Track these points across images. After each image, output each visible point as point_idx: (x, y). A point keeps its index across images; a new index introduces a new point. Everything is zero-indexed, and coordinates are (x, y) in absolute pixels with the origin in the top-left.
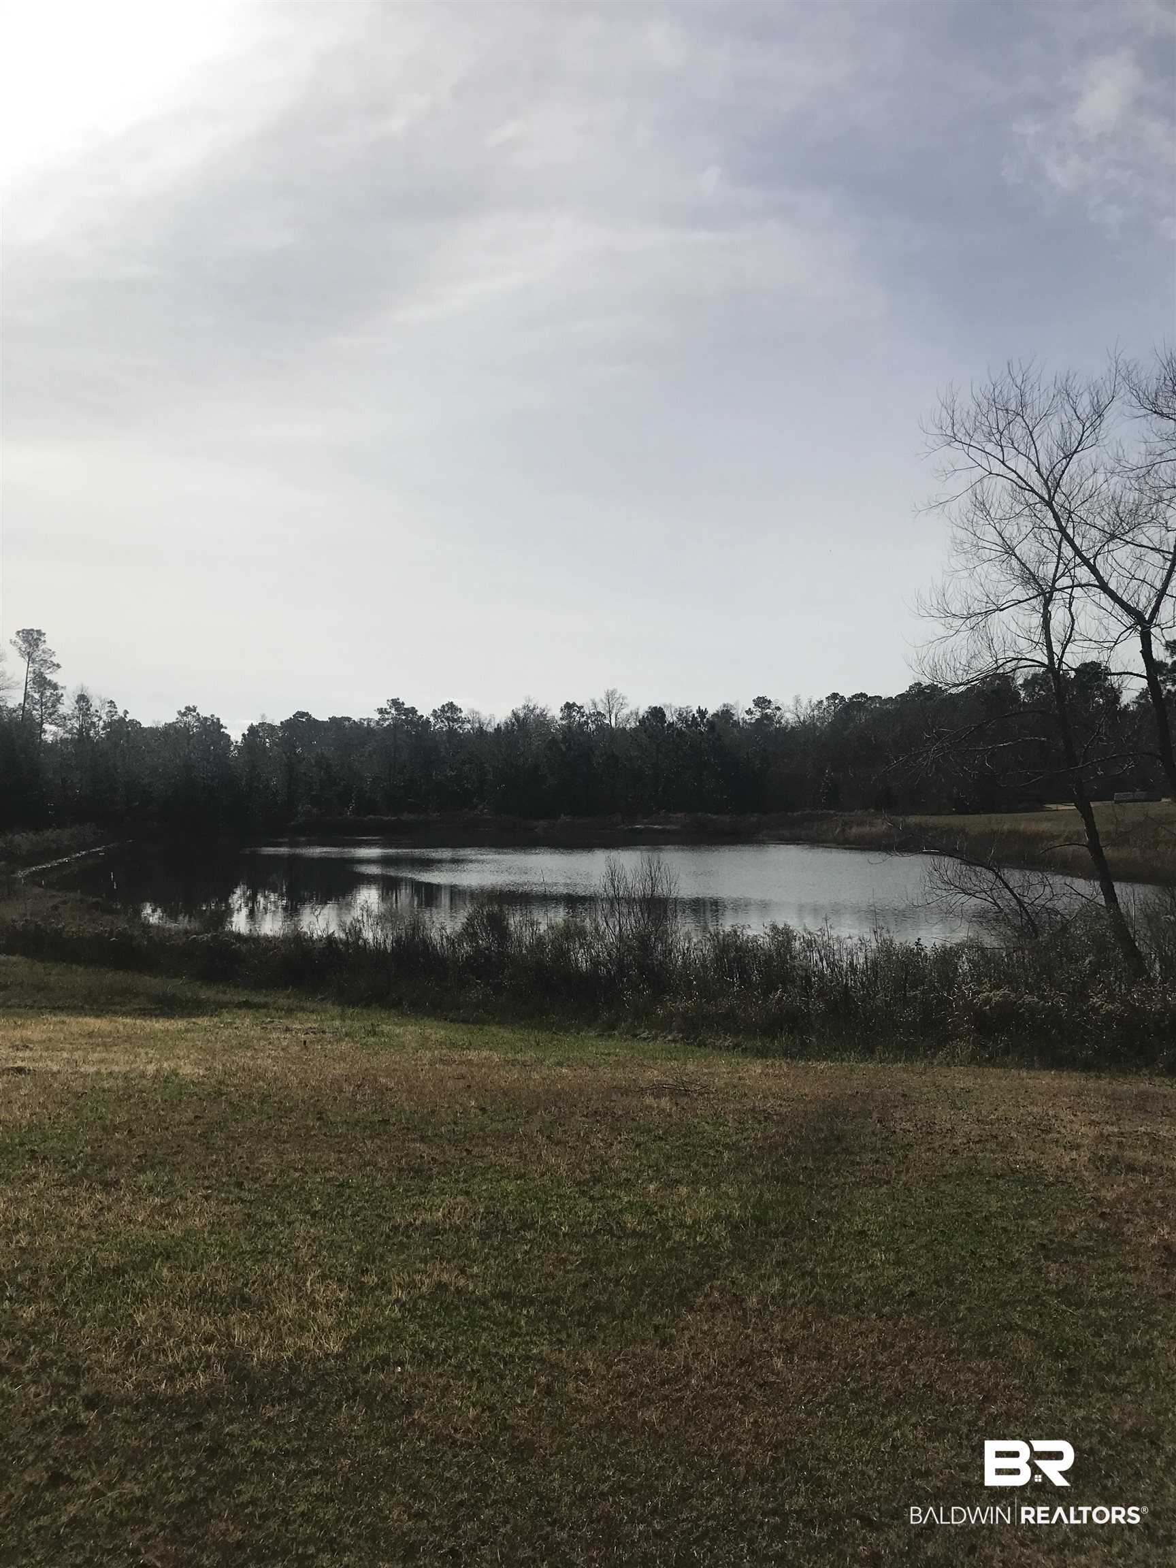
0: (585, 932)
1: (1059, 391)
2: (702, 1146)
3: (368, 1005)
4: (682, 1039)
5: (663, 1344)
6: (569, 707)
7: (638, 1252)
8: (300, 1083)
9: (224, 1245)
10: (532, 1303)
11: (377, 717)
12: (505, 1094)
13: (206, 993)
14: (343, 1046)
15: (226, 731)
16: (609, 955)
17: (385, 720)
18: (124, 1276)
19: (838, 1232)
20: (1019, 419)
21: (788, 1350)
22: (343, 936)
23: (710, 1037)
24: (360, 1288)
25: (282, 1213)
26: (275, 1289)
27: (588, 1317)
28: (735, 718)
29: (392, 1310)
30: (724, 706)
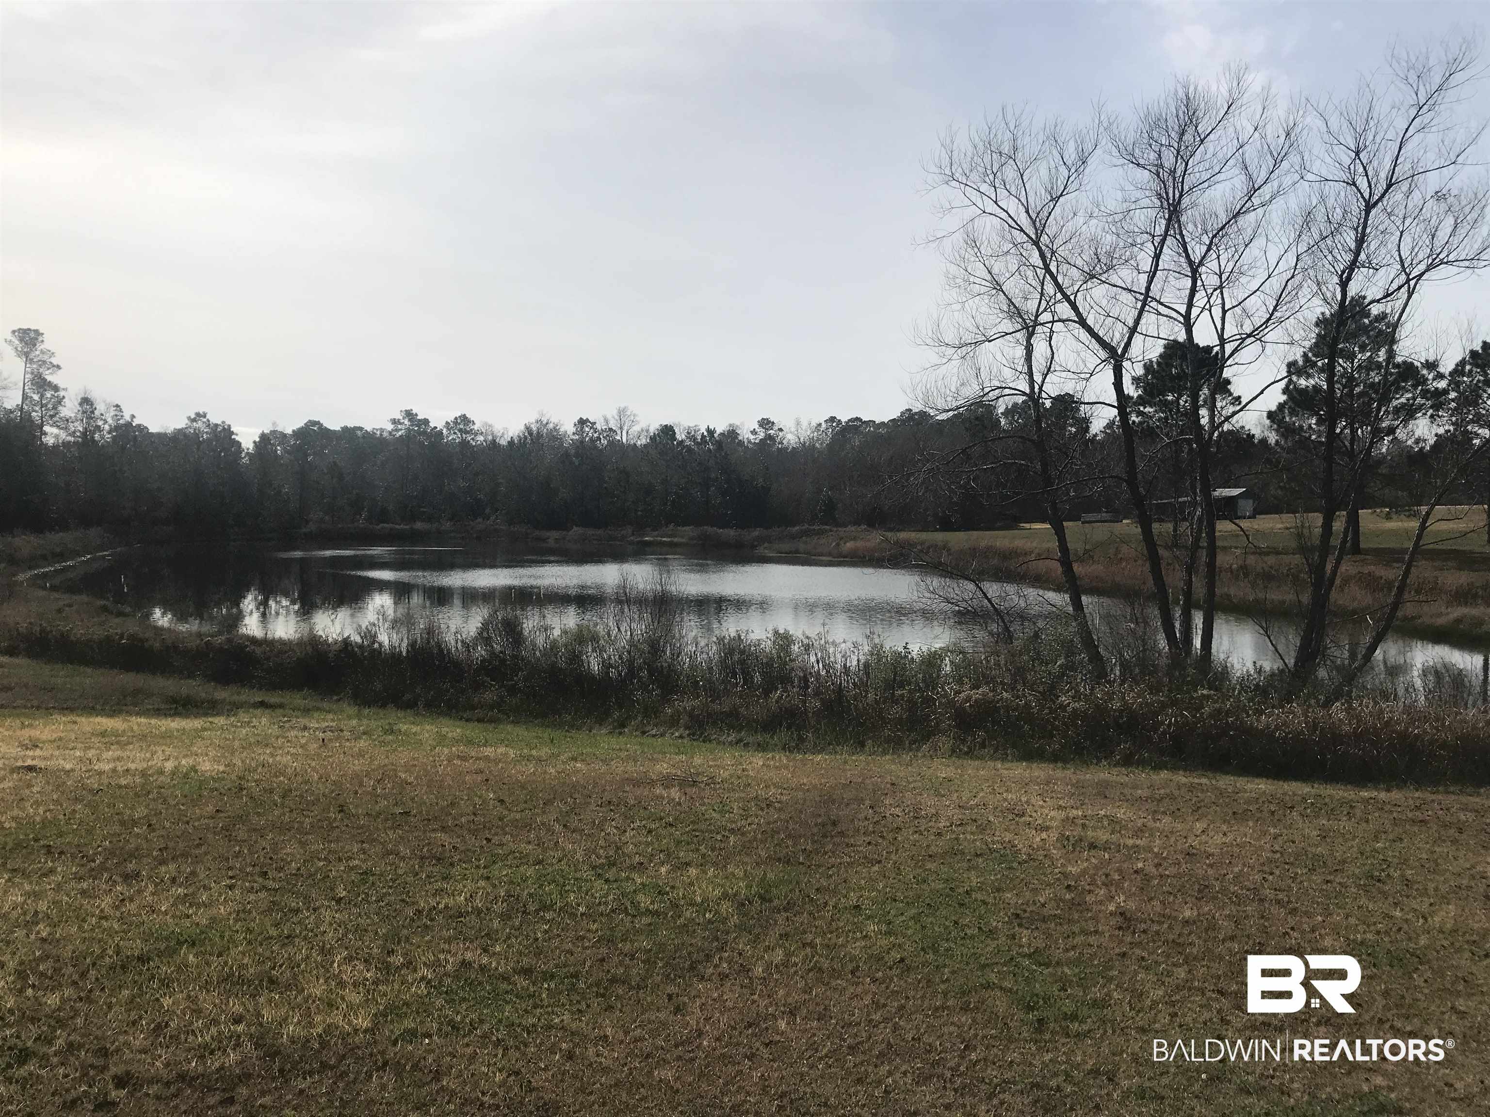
0: (598, 636)
1: (1048, 138)
2: (711, 832)
3: (383, 706)
4: (689, 735)
5: (677, 1010)
6: (582, 422)
7: (651, 930)
8: (320, 778)
9: (249, 931)
10: (552, 977)
11: (390, 427)
12: (523, 787)
13: (222, 694)
14: (362, 743)
15: (237, 438)
16: (621, 658)
17: (397, 430)
18: (148, 963)
19: (835, 907)
20: (1011, 162)
21: (791, 1012)
22: (358, 639)
23: (715, 733)
24: (387, 968)
25: (307, 899)
26: (303, 971)
27: (605, 988)
28: (740, 438)
29: (419, 987)
30: (730, 425)
